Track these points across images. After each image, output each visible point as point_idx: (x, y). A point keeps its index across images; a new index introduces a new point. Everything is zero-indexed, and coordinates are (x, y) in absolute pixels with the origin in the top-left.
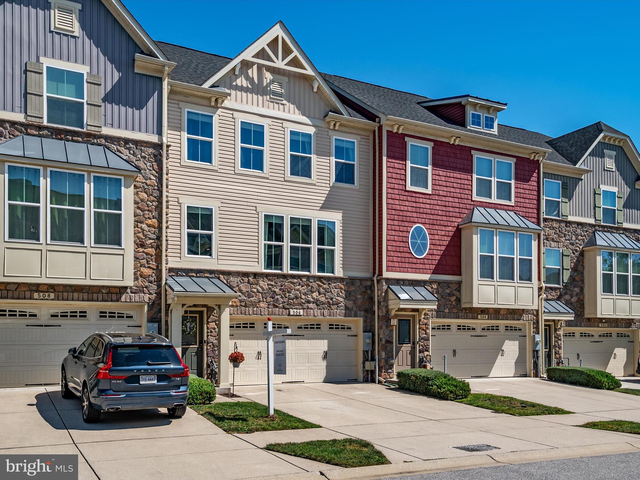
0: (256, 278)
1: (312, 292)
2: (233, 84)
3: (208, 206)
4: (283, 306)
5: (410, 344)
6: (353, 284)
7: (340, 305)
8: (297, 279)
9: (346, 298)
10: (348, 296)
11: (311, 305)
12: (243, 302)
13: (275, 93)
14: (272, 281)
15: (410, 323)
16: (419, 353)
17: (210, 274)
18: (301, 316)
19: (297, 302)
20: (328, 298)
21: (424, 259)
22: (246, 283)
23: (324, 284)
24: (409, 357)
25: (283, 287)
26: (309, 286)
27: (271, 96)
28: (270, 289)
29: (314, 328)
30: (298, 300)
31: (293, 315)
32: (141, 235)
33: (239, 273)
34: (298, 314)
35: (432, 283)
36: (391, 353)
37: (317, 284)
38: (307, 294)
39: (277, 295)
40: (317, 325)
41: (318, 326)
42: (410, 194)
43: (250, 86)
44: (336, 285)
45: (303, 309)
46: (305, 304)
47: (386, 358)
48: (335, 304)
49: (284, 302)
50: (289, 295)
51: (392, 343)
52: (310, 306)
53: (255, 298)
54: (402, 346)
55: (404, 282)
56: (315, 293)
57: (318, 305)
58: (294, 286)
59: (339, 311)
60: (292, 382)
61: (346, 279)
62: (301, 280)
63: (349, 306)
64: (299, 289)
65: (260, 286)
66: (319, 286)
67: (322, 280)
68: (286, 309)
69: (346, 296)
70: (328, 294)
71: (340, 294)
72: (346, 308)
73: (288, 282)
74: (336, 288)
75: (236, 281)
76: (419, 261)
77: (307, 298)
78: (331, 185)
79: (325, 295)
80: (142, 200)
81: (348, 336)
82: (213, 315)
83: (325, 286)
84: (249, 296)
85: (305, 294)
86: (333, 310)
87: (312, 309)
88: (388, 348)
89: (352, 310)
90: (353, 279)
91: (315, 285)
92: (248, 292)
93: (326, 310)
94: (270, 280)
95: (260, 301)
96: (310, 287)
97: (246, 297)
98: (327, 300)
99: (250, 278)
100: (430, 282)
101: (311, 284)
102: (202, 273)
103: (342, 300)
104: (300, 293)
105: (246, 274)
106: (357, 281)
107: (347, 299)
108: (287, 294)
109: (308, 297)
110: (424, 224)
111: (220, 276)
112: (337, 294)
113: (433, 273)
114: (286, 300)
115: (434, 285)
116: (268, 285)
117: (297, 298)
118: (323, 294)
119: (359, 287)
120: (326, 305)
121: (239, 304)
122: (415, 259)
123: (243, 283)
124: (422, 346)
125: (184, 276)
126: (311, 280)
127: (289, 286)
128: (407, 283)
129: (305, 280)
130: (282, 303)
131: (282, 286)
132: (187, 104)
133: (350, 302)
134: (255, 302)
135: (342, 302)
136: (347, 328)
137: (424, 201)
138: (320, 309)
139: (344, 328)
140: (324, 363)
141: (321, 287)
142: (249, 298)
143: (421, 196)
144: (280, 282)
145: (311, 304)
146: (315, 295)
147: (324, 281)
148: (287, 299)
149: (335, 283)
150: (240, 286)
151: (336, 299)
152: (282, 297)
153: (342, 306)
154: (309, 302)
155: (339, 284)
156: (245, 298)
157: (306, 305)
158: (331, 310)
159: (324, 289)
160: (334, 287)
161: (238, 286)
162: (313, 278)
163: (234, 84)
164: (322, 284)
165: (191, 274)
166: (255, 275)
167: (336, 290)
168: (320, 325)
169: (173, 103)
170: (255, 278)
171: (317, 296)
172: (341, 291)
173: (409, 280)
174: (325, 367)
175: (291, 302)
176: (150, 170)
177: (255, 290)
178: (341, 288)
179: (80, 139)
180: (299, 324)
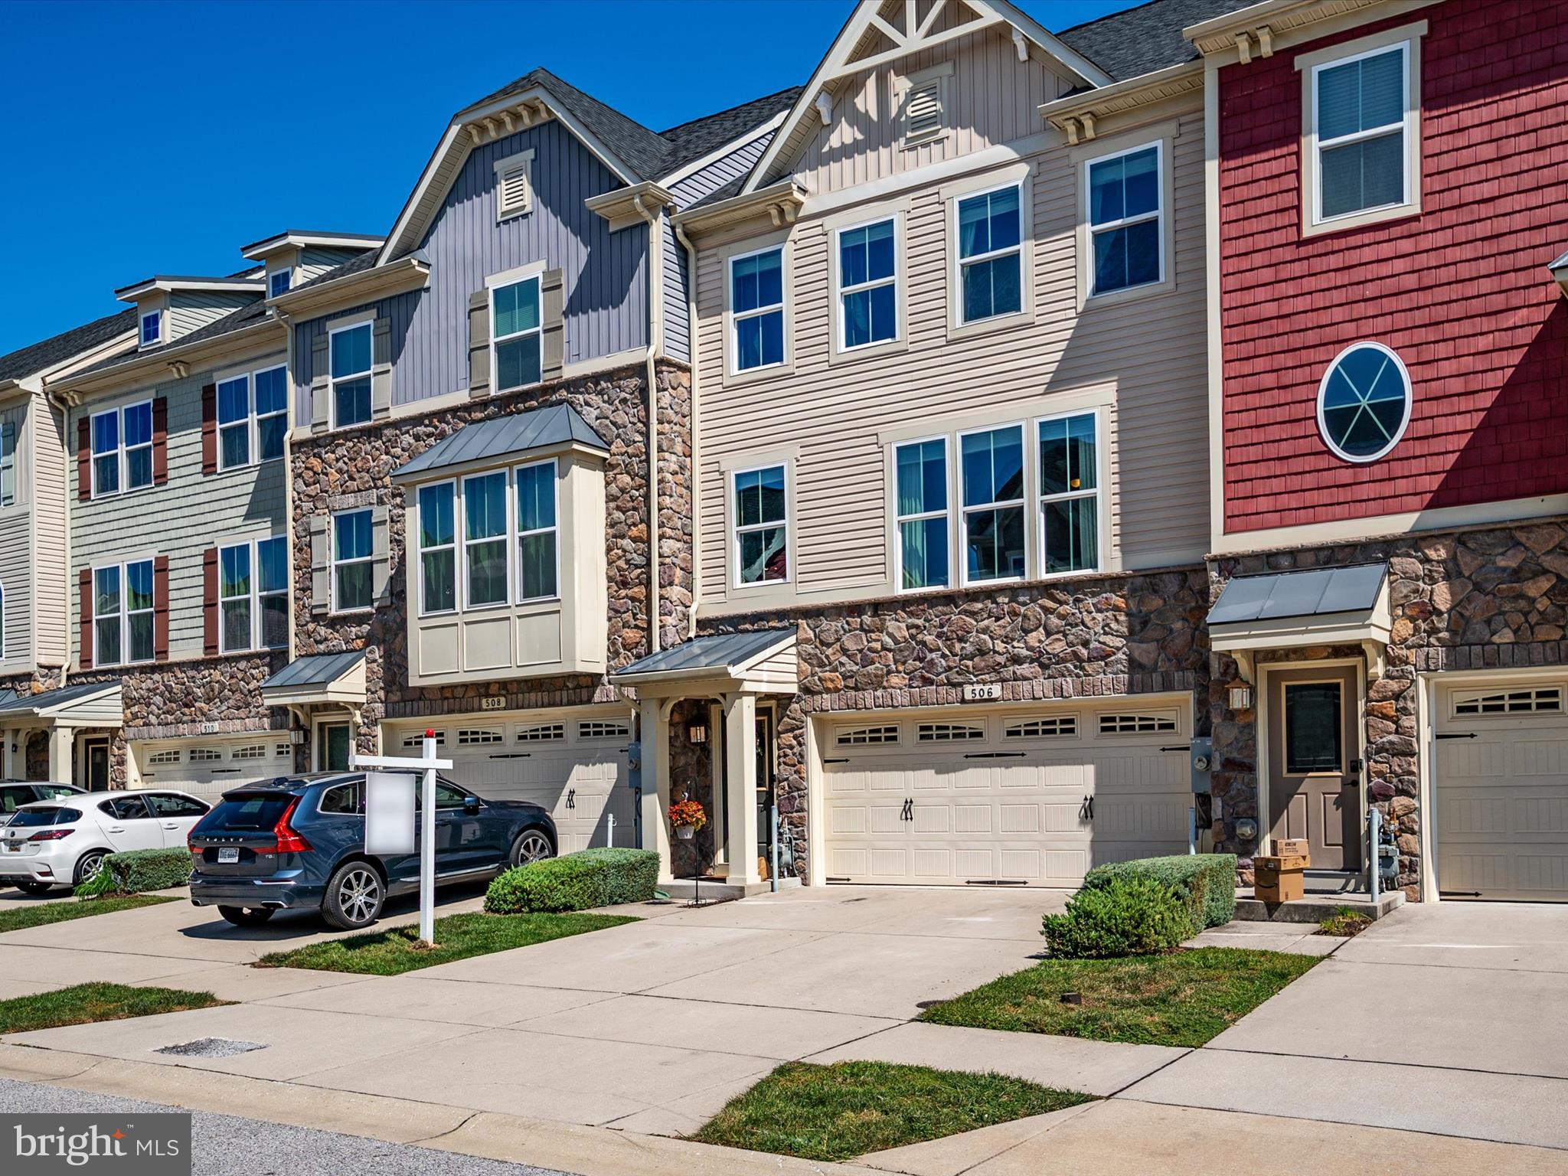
0: (878, 616)
1: (1027, 632)
2: (824, 150)
3: (774, 463)
4: (947, 678)
5: (1339, 769)
6: (1155, 591)
7: (1113, 658)
8: (982, 602)
9: (1131, 636)
10: (1138, 628)
11: (1025, 669)
12: (852, 677)
13: (917, 123)
14: (918, 617)
15: (1338, 697)
16: (1369, 803)
17: (781, 621)
18: (995, 700)
19: (983, 664)
20: (1075, 642)
21: (1388, 461)
22: (856, 629)
23: (1061, 603)
24: (1336, 816)
25: (945, 629)
26: (1017, 615)
27: (909, 134)
28: (913, 637)
29: (1054, 731)
30: (986, 657)
31: (973, 701)
32: (622, 563)
33: (841, 607)
34: (986, 696)
35: (1422, 544)
36: (1246, 800)
37: (1042, 607)
38: (1013, 640)
39: (931, 651)
40: (1063, 722)
41: (1068, 726)
42: (1319, 248)
43: (860, 137)
44: (1099, 602)
45: (1003, 681)
46: (1005, 666)
47: (1228, 820)
48: (1097, 659)
49: (950, 668)
50: (963, 648)
51: (1251, 768)
52: (1018, 672)
53: (877, 665)
54: (1304, 778)
55: (1295, 560)
56: (1034, 634)
57: (1043, 666)
58: (976, 620)
59: (1111, 676)
60: (992, 882)
61: (1130, 576)
62: (994, 602)
63: (1144, 660)
64: (988, 628)
65: (890, 635)
66: (1047, 610)
67: (1052, 594)
68: (954, 685)
69: (1131, 632)
70: (1074, 630)
71: (1114, 625)
72: (1133, 664)
73: (959, 613)
74: (1099, 611)
75: (834, 628)
76: (1365, 474)
77: (1011, 650)
78: (1079, 310)
79: (1065, 635)
80: (623, 491)
81: (1164, 750)
82: (788, 716)
83: (1062, 609)
84: (866, 662)
85: (1007, 640)
86: (1090, 675)
87: (1026, 679)
88: (1237, 786)
89: (1155, 669)
90: (1154, 575)
91: (1034, 610)
92: (860, 651)
93: (1069, 679)
94: (911, 614)
95: (889, 672)
96: (1020, 619)
97: (857, 664)
98: (1069, 650)
99: (864, 617)
100: (1415, 542)
101: (1023, 609)
102: (762, 620)
103: (1118, 642)
104: (992, 638)
105: (855, 609)
106: (1166, 577)
107: (1137, 638)
108: (958, 646)
109: (1014, 647)
110: (1385, 333)
111: (800, 621)
112: (1103, 628)
113: (1430, 506)
114: (955, 661)
115: (1436, 550)
116: (908, 628)
117: (982, 652)
118: (1058, 632)
119: (1176, 596)
120: (1068, 665)
121: (841, 684)
122: (1351, 471)
123: (850, 631)
124: (1380, 774)
125: (732, 633)
126: (1021, 599)
127: (961, 623)
128: (1310, 558)
129: (1006, 600)
130: (946, 671)
131: (942, 626)
132: (731, 245)
133: (1144, 646)
134: (876, 676)
135: (1119, 649)
136: (1161, 727)
137: (1386, 250)
138: (1050, 677)
139: (1152, 727)
140: (1086, 834)
141: (1052, 613)
142: (864, 667)
143: (1367, 238)
144: (936, 616)
145: (1025, 666)
146: (1033, 639)
147: (1060, 595)
148: (957, 658)
149: (1094, 595)
150: (844, 638)
151: (1100, 642)
152: (944, 656)
153: (1118, 661)
154: (1016, 660)
155: (1108, 595)
156: (855, 668)
157: (1011, 668)
158: (1085, 675)
159: (1061, 617)
160: (1092, 609)
161: (838, 640)
162: (1027, 592)
163: (826, 149)
164: (1055, 605)
165: (742, 627)
166: (878, 607)
167: (1099, 617)
168: (1071, 721)
169: (708, 257)
170: (875, 614)
171: (1040, 641)
172: (1115, 616)
173: (1317, 549)
174: (1088, 843)
175: (967, 667)
176: (634, 424)
177: (877, 646)
178: (1117, 609)
179: (535, 403)
180: (1010, 724)
